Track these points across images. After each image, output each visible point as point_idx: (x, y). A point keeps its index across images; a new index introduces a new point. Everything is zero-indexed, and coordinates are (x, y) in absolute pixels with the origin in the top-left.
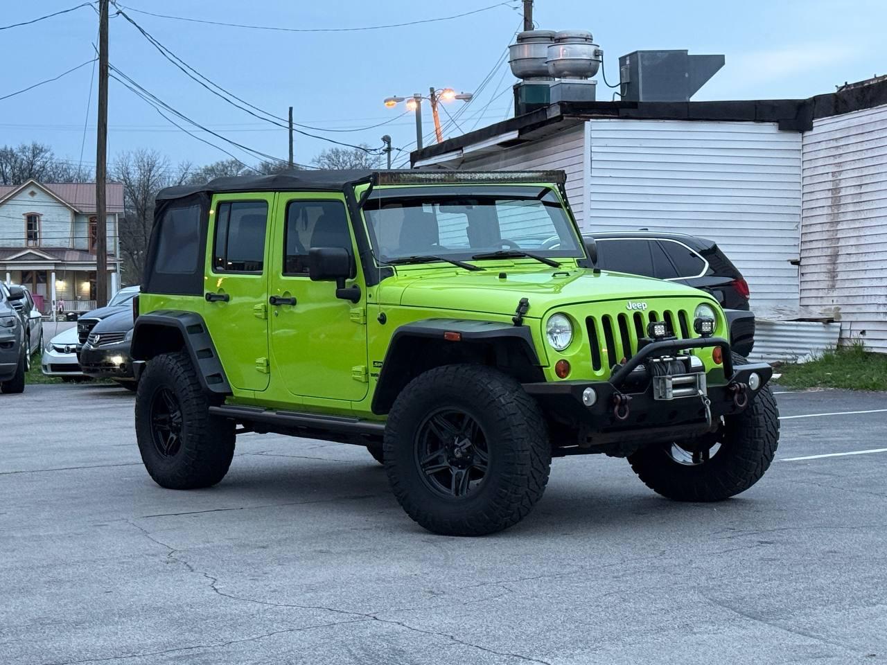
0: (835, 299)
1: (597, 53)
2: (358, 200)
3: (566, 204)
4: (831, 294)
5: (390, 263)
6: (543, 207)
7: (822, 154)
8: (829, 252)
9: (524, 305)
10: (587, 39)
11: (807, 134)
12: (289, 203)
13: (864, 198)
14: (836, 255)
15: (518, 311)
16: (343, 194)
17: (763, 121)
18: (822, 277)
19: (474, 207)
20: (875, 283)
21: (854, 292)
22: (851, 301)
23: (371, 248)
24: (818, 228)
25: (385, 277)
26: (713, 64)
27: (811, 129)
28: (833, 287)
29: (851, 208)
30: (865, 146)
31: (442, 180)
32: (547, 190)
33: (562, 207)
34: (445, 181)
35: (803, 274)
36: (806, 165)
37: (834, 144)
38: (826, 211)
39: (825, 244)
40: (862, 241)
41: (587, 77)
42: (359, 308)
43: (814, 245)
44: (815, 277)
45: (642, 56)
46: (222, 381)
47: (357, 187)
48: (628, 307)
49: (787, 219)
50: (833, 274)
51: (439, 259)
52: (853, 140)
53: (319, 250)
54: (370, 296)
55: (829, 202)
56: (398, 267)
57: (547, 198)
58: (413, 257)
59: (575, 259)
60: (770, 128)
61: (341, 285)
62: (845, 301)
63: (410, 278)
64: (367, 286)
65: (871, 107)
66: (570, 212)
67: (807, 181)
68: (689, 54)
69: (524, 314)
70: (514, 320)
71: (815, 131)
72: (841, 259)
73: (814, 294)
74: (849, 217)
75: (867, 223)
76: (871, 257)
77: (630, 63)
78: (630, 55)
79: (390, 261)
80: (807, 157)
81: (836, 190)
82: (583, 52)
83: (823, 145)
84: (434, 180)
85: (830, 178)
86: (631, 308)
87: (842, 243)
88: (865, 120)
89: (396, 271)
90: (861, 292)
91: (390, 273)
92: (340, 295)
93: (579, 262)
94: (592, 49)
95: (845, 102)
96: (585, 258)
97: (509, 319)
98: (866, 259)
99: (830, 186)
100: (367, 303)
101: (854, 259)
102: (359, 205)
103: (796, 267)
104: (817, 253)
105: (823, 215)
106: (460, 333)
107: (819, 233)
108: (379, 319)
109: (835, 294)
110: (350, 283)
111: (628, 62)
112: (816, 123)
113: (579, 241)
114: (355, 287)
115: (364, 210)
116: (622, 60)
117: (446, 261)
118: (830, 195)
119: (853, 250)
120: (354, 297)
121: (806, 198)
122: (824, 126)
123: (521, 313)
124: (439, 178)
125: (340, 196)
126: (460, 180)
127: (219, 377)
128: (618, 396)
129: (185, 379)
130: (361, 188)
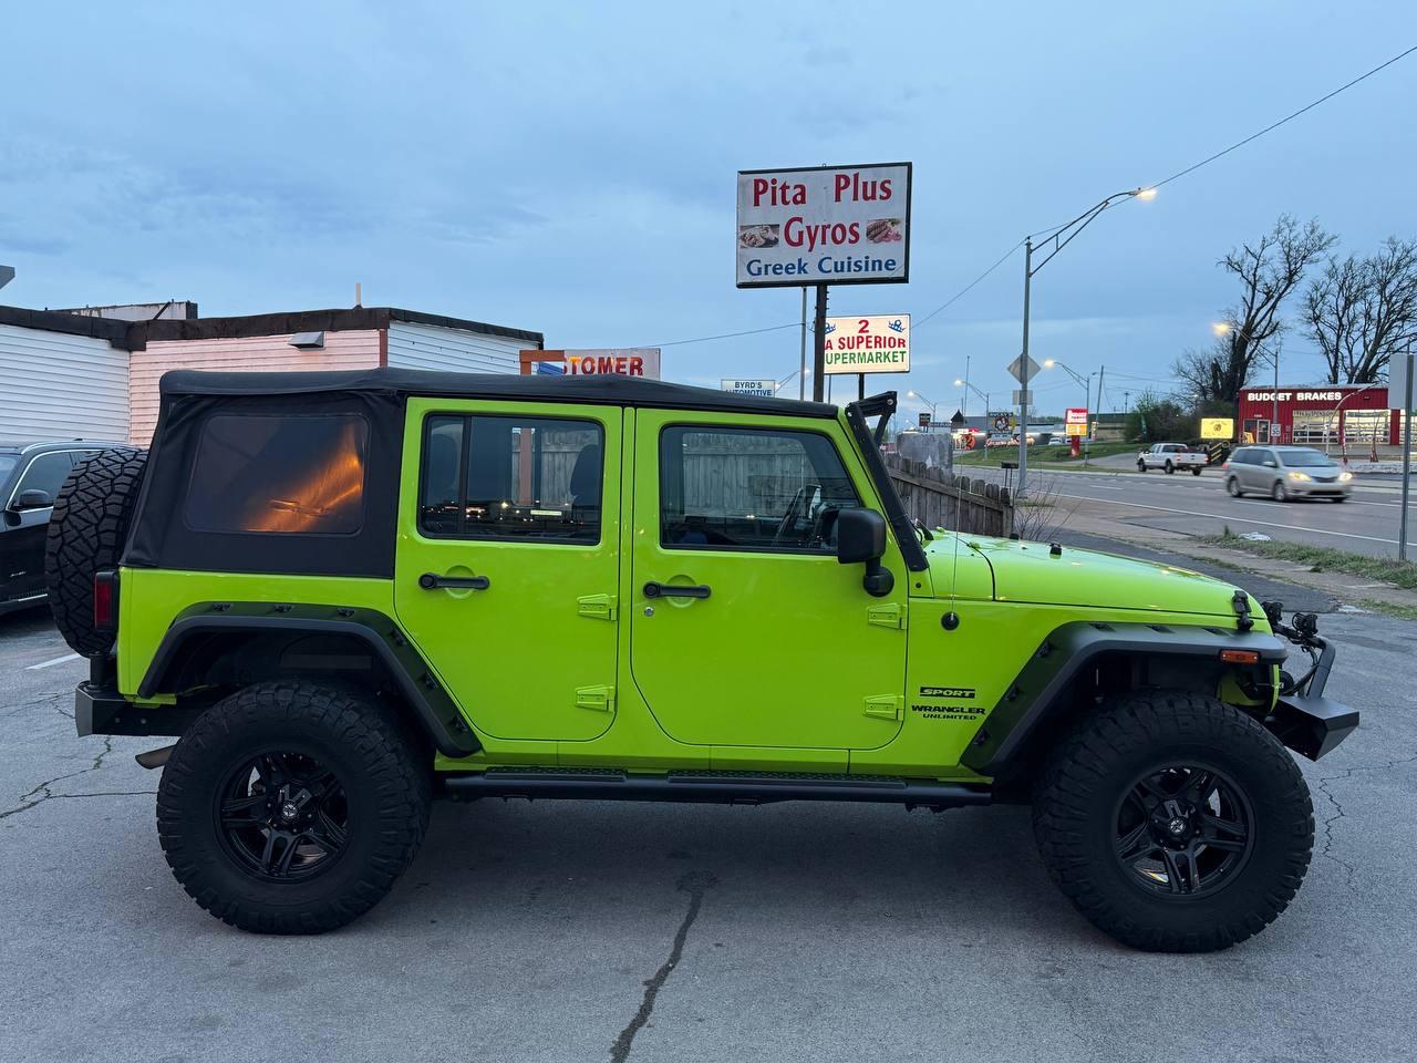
11: (136, 353)
26: (4, 274)
27: (142, 349)
36: (135, 382)
49: (118, 431)
60: (100, 344)
67: (137, 397)
70: (1240, 623)
71: (148, 352)
80: (136, 375)
106: (1258, 651)
108: (944, 624)
112: (150, 345)
122: (161, 349)
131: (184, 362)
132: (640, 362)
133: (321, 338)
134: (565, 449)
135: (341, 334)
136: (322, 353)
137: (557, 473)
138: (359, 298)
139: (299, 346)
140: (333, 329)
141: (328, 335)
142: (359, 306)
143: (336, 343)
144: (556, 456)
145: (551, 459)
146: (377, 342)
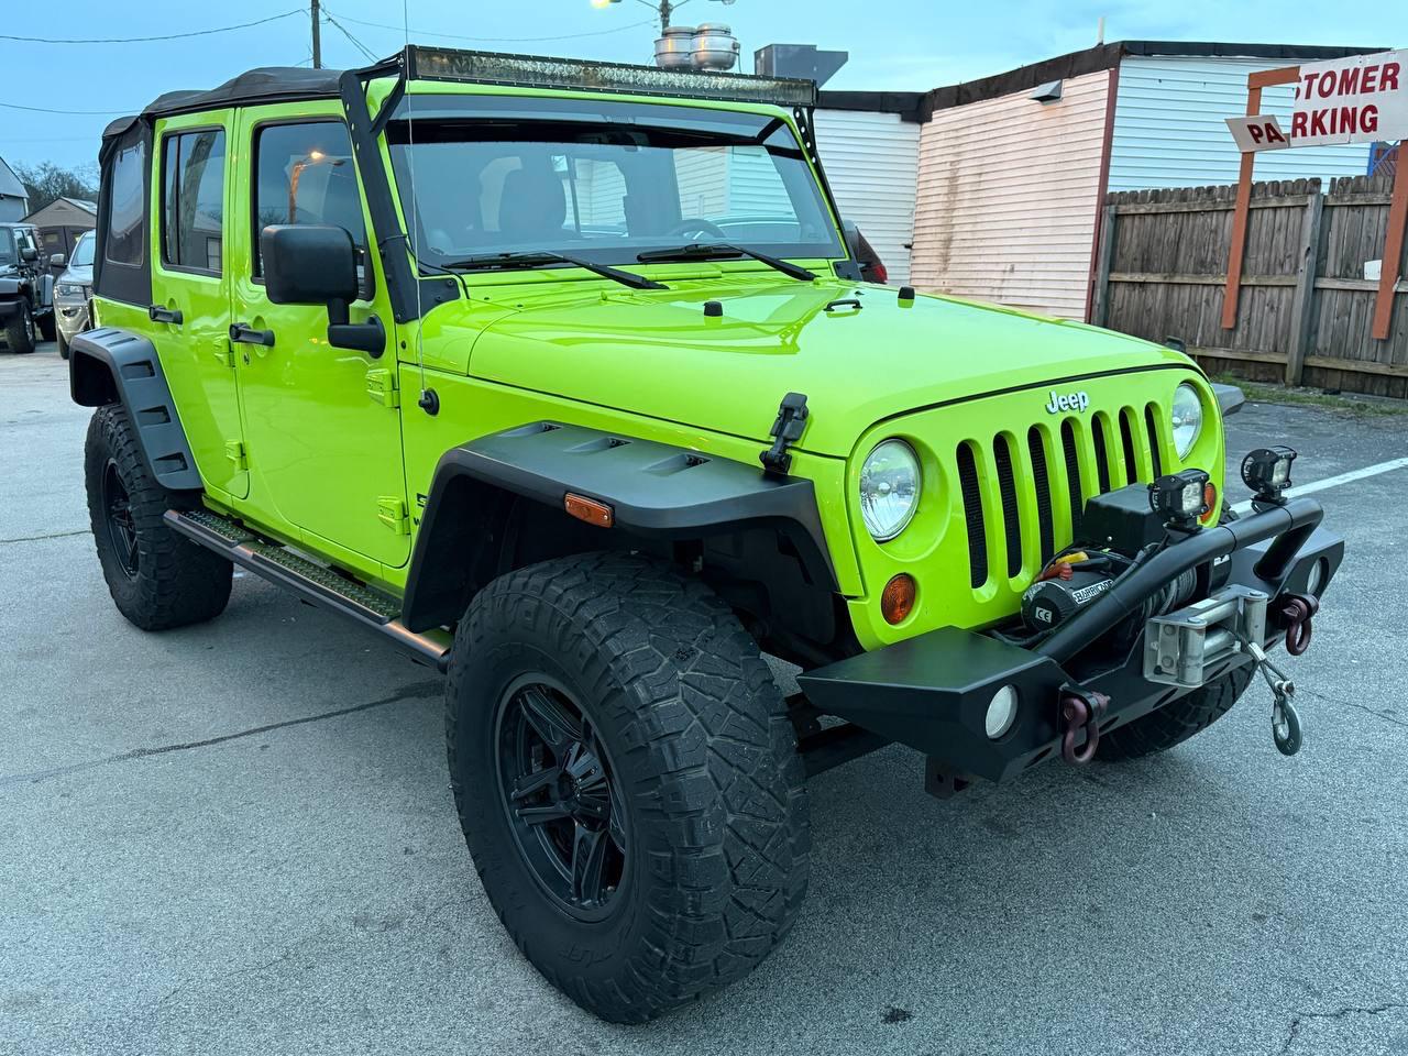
0: (946, 281)
1: (736, 46)
2: (374, 113)
3: (812, 152)
4: (942, 276)
5: (448, 268)
6: (767, 158)
7: (940, 144)
8: (942, 237)
9: (793, 414)
10: (727, 32)
11: (925, 125)
12: (258, 131)
13: (983, 186)
14: (950, 240)
15: (778, 431)
16: (340, 101)
17: (887, 112)
18: (934, 260)
19: (640, 148)
20: (990, 267)
21: (966, 275)
22: (964, 283)
23: (404, 231)
24: (933, 215)
25: (439, 302)
26: (838, 59)
27: (930, 120)
28: (945, 270)
29: (968, 196)
30: (986, 136)
31: (570, 78)
32: (777, 123)
33: (805, 159)
34: (578, 80)
35: (914, 257)
36: (923, 155)
37: (955, 134)
38: (941, 198)
39: (939, 230)
40: (979, 227)
41: (726, 68)
42: (380, 371)
43: (927, 230)
44: (926, 260)
45: (777, 49)
46: (185, 467)
47: (372, 82)
48: (1050, 406)
49: (904, 206)
50: (946, 258)
51: (565, 261)
52: (974, 130)
53: (279, 233)
54: (404, 346)
55: (945, 190)
56: (470, 279)
57: (779, 138)
58: (507, 255)
59: (831, 261)
60: (893, 119)
61: (339, 316)
62: (957, 283)
63: (497, 307)
64: (397, 321)
65: (996, 97)
66: (817, 166)
67: (923, 171)
68: (818, 49)
69: (795, 440)
70: (764, 457)
71: (934, 122)
72: (954, 245)
73: (925, 275)
74: (966, 204)
75: (984, 210)
76: (988, 243)
77: (765, 56)
78: (765, 48)
79: (451, 262)
80: (924, 147)
81: (953, 179)
82: (722, 44)
83: (943, 136)
84: (553, 77)
85: (948, 167)
86: (1056, 409)
87: (957, 229)
88: (989, 110)
89: (465, 287)
90: (974, 276)
91: (450, 292)
92: (337, 339)
93: (837, 267)
94: (731, 41)
95: (968, 93)
96: (847, 259)
97: (751, 454)
98: (982, 244)
99: (947, 175)
100: (399, 362)
101: (968, 244)
102: (376, 127)
103: (909, 250)
104: (929, 238)
105: (937, 202)
106: (613, 505)
107: (932, 219)
108: (422, 404)
109: (947, 276)
110: (361, 310)
111: (763, 55)
112: (935, 114)
113: (836, 226)
114: (373, 321)
115: (390, 142)
116: (757, 54)
117: (581, 265)
118: (947, 183)
119: (969, 236)
120: (372, 343)
121: (922, 186)
122: (943, 118)
123: (786, 440)
124: (565, 74)
125: (336, 107)
126: (611, 82)
127: (181, 459)
128: (1077, 702)
129: (130, 455)
130: (382, 87)
131: (957, 130)
132: (1396, 67)
133: (1059, 88)
134: (1288, 203)
135: (1079, 80)
136: (1060, 105)
137: (1276, 236)
138: (1102, 33)
139: (1042, 99)
140: (1071, 76)
141: (1067, 83)
142: (1101, 44)
143: (1072, 92)
144: (1278, 212)
145: (1271, 216)
146: (1106, 85)
